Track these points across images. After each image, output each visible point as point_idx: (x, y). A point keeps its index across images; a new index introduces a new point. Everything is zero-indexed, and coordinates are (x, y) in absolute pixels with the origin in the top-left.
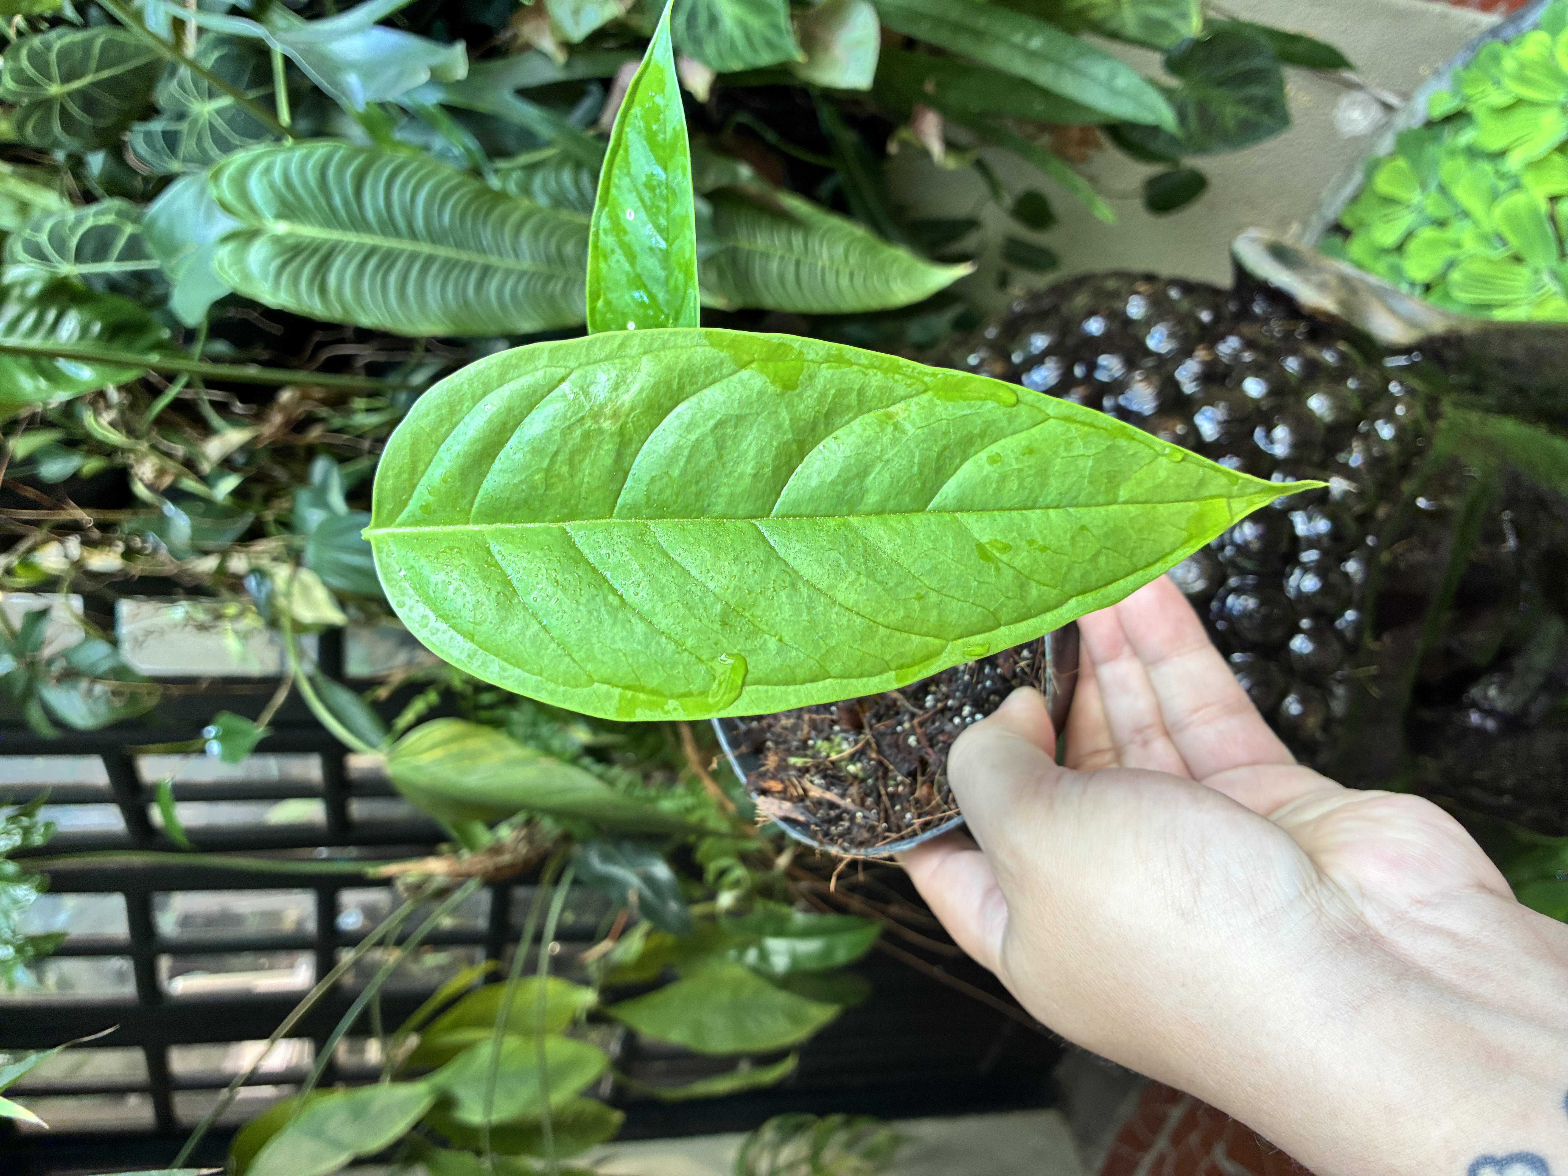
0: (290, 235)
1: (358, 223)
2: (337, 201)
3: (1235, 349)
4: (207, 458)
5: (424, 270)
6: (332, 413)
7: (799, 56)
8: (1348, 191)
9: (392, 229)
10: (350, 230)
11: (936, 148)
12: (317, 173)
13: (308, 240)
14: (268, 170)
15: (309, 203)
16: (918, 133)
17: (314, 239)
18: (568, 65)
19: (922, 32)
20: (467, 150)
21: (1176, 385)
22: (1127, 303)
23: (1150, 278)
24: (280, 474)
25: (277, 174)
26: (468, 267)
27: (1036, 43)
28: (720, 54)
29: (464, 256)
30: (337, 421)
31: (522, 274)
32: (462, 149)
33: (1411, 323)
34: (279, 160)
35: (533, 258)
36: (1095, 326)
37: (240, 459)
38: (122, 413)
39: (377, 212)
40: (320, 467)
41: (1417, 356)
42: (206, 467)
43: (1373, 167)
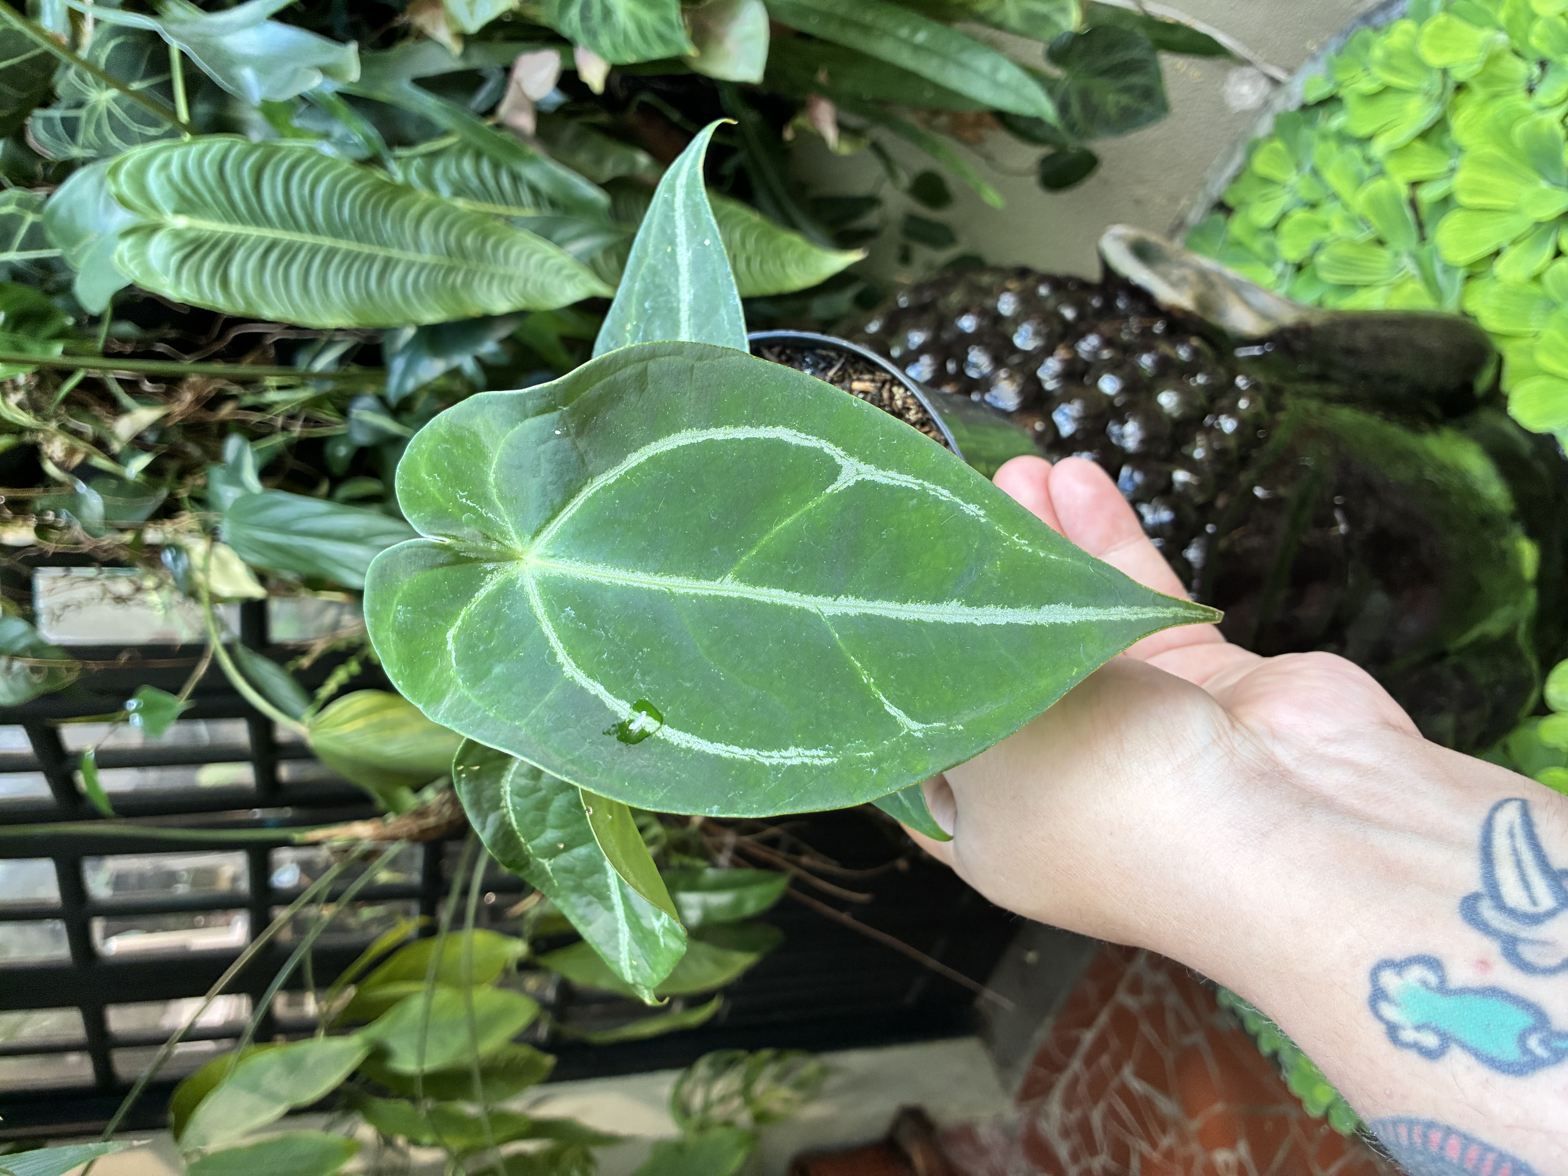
0: (189, 229)
1: (258, 217)
2: (236, 195)
3: (1094, 347)
4: (117, 438)
5: (326, 263)
6: (243, 391)
7: (691, 51)
8: (1230, 171)
9: (291, 222)
10: (249, 224)
11: (831, 134)
12: (215, 168)
13: (208, 233)
14: (166, 165)
15: (208, 197)
16: (814, 120)
17: (214, 232)
18: (465, 55)
19: (811, 26)
20: (368, 139)
21: (1038, 382)
22: (998, 300)
23: (1023, 273)
24: (193, 450)
25: (175, 169)
26: (371, 259)
27: (921, 37)
28: (614, 47)
29: (366, 249)
30: (249, 399)
31: (423, 266)
32: (361, 138)
33: (1264, 315)
34: (176, 156)
35: (435, 251)
36: (968, 323)
37: (151, 438)
38: (29, 393)
39: (277, 206)
40: (233, 445)
41: (1269, 347)
42: (116, 447)
43: (1253, 148)
